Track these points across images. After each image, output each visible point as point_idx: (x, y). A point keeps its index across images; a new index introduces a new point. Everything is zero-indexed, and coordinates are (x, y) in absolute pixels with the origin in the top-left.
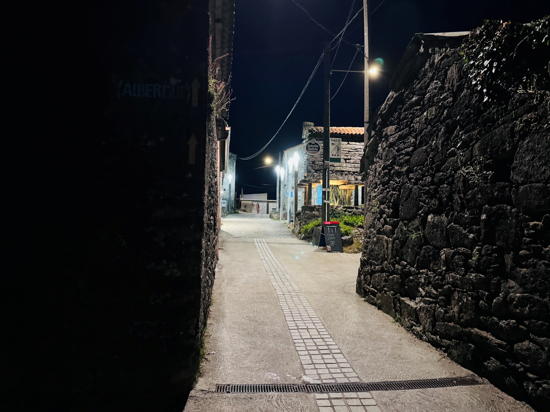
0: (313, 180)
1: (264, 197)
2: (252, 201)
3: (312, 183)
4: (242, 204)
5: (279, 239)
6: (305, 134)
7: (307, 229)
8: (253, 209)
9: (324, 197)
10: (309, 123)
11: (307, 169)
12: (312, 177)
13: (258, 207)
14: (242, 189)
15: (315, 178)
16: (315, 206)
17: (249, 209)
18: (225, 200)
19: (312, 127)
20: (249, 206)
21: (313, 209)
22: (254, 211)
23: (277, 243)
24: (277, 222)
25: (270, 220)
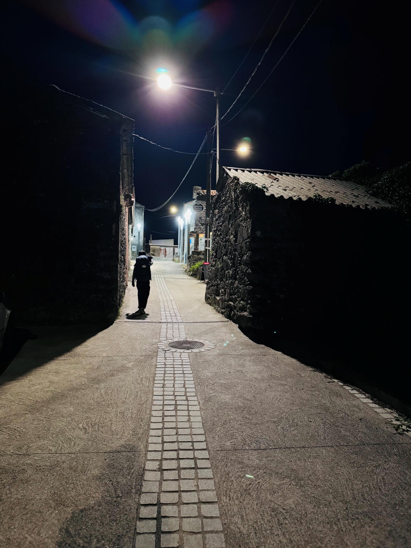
0: (200, 232)
1: (171, 242)
2: (160, 246)
3: (199, 234)
4: (151, 249)
5: (173, 276)
6: (195, 196)
7: (194, 268)
8: (161, 253)
9: (206, 245)
10: (198, 187)
11: (195, 223)
12: (199, 230)
13: (166, 252)
14: (151, 235)
15: (201, 230)
16: (201, 251)
17: (157, 253)
18: (135, 245)
19: (200, 190)
20: (157, 251)
21: (199, 253)
22: (162, 255)
23: (171, 278)
24: (177, 264)
25: (172, 262)
